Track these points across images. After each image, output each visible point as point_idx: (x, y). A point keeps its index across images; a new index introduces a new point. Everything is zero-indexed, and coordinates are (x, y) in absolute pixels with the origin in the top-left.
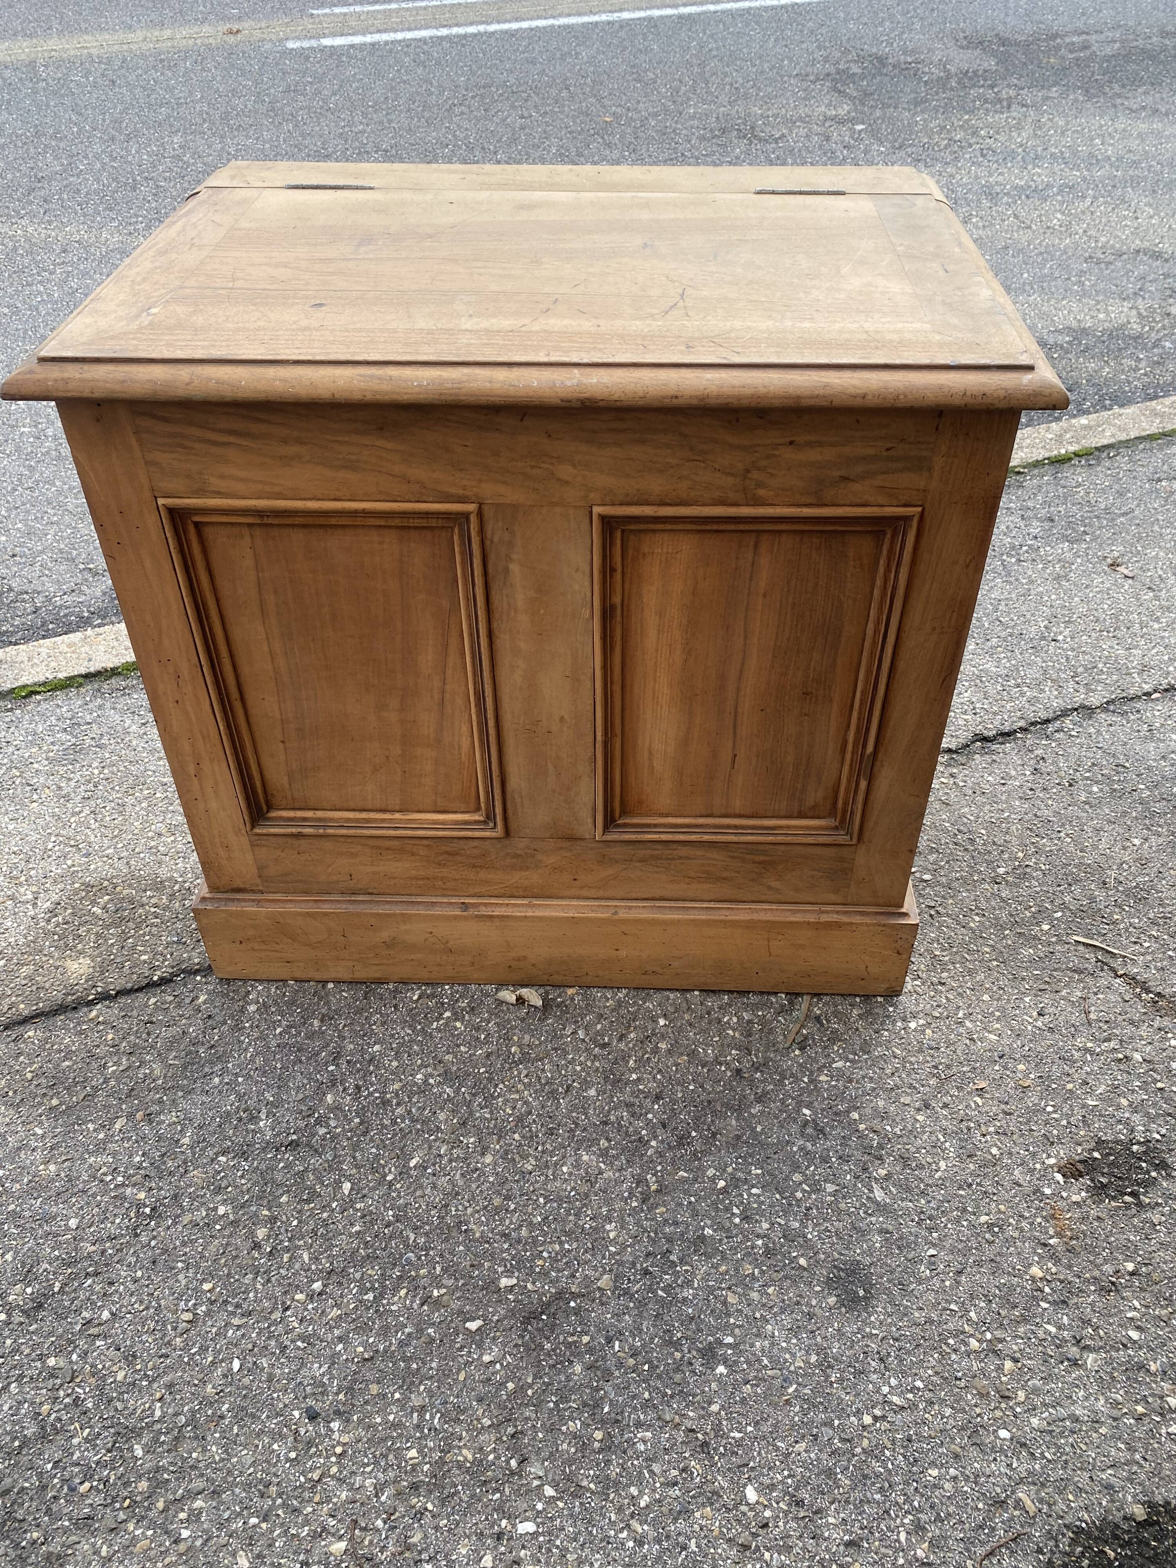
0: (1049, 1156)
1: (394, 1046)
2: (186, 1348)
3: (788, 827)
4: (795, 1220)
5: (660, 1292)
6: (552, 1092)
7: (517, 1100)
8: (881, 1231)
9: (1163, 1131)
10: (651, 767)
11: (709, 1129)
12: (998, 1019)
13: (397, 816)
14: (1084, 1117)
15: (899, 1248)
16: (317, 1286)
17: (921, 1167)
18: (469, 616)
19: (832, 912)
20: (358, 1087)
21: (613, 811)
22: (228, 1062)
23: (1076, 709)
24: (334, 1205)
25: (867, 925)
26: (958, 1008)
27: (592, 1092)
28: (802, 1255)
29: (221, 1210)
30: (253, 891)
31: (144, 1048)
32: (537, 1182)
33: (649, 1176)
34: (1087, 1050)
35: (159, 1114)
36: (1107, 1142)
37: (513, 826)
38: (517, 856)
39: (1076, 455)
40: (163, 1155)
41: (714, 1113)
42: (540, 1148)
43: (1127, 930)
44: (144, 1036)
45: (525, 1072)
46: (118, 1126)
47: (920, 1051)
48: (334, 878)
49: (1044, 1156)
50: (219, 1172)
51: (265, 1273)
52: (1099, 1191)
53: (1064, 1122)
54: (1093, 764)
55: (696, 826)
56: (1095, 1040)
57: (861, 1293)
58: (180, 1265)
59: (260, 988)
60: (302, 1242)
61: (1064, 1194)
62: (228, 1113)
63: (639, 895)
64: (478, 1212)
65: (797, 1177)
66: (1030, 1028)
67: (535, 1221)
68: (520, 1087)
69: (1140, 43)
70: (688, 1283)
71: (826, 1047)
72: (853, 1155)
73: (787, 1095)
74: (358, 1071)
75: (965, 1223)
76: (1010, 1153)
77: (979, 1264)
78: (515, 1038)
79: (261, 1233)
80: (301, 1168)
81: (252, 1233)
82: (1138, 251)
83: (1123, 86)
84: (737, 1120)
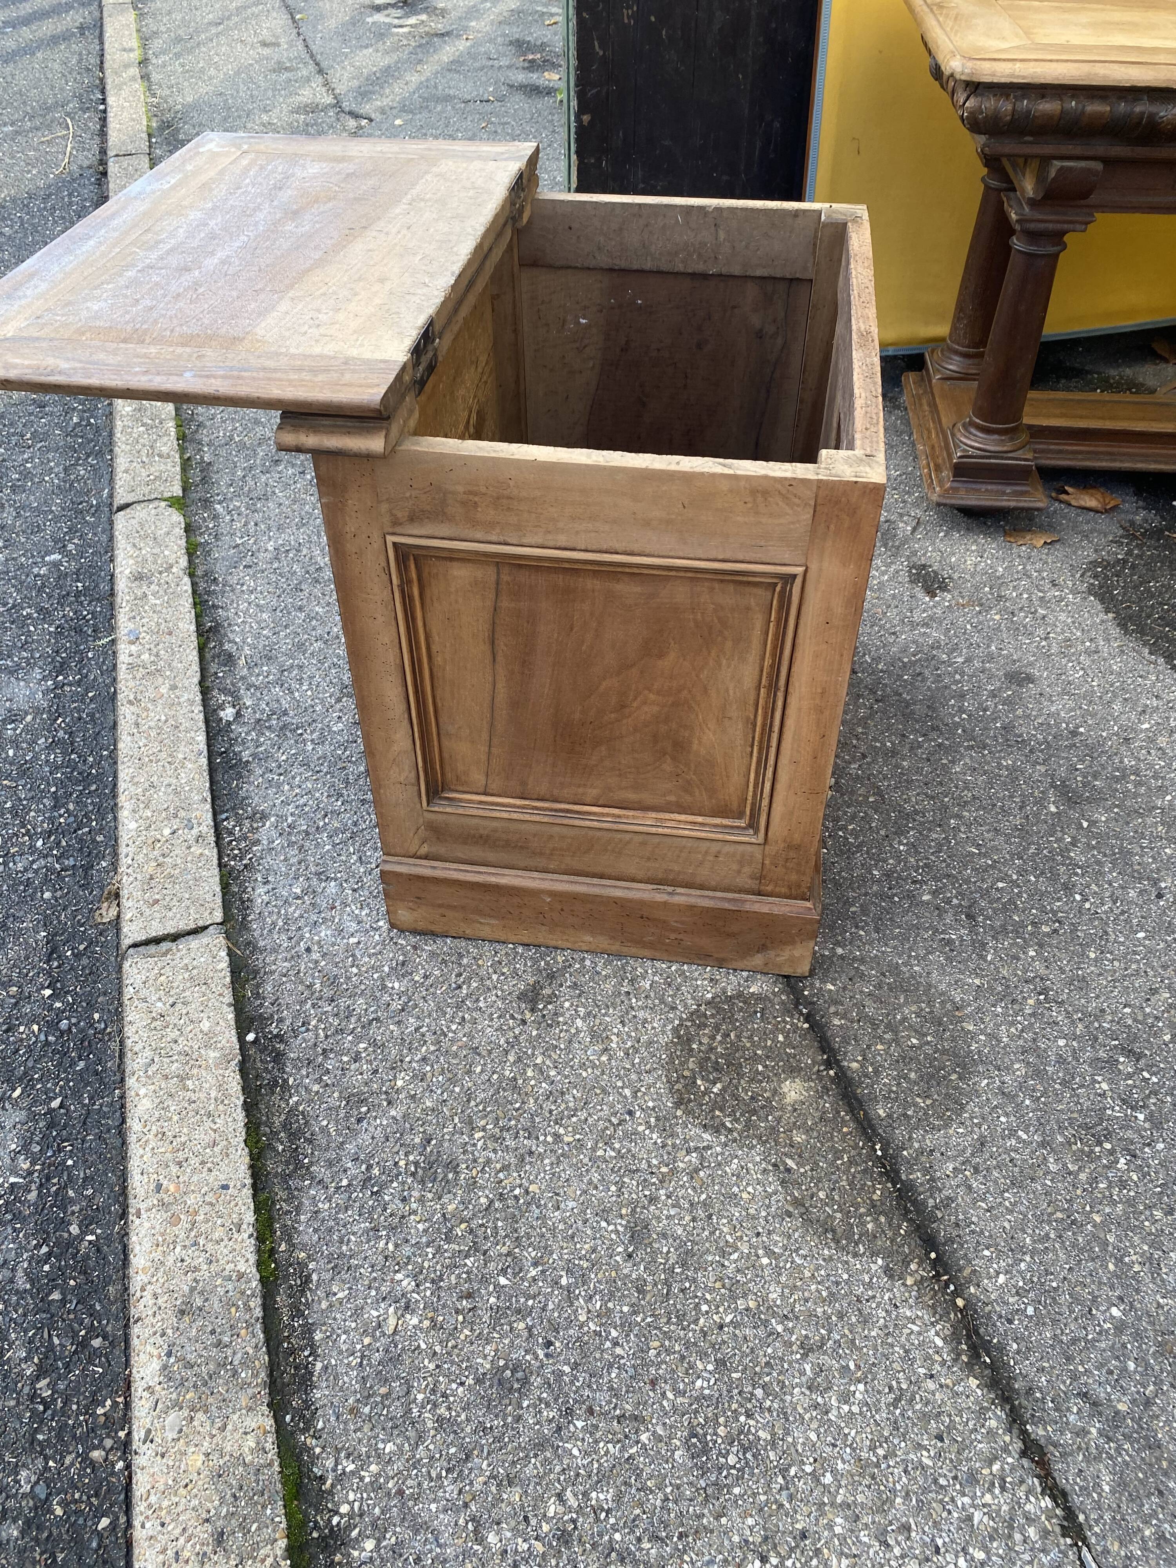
0: (924, 599)
5: (1042, 747)
8: (983, 663)
14: (896, 583)
15: (992, 659)
17: (938, 642)
20: (914, 882)
29: (1032, 954)
40: (993, 995)
46: (971, 1028)
52: (943, 589)
58: (1080, 973)
61: (947, 599)
75: (973, 634)
76: (924, 611)
77: (996, 634)
79: (1045, 929)
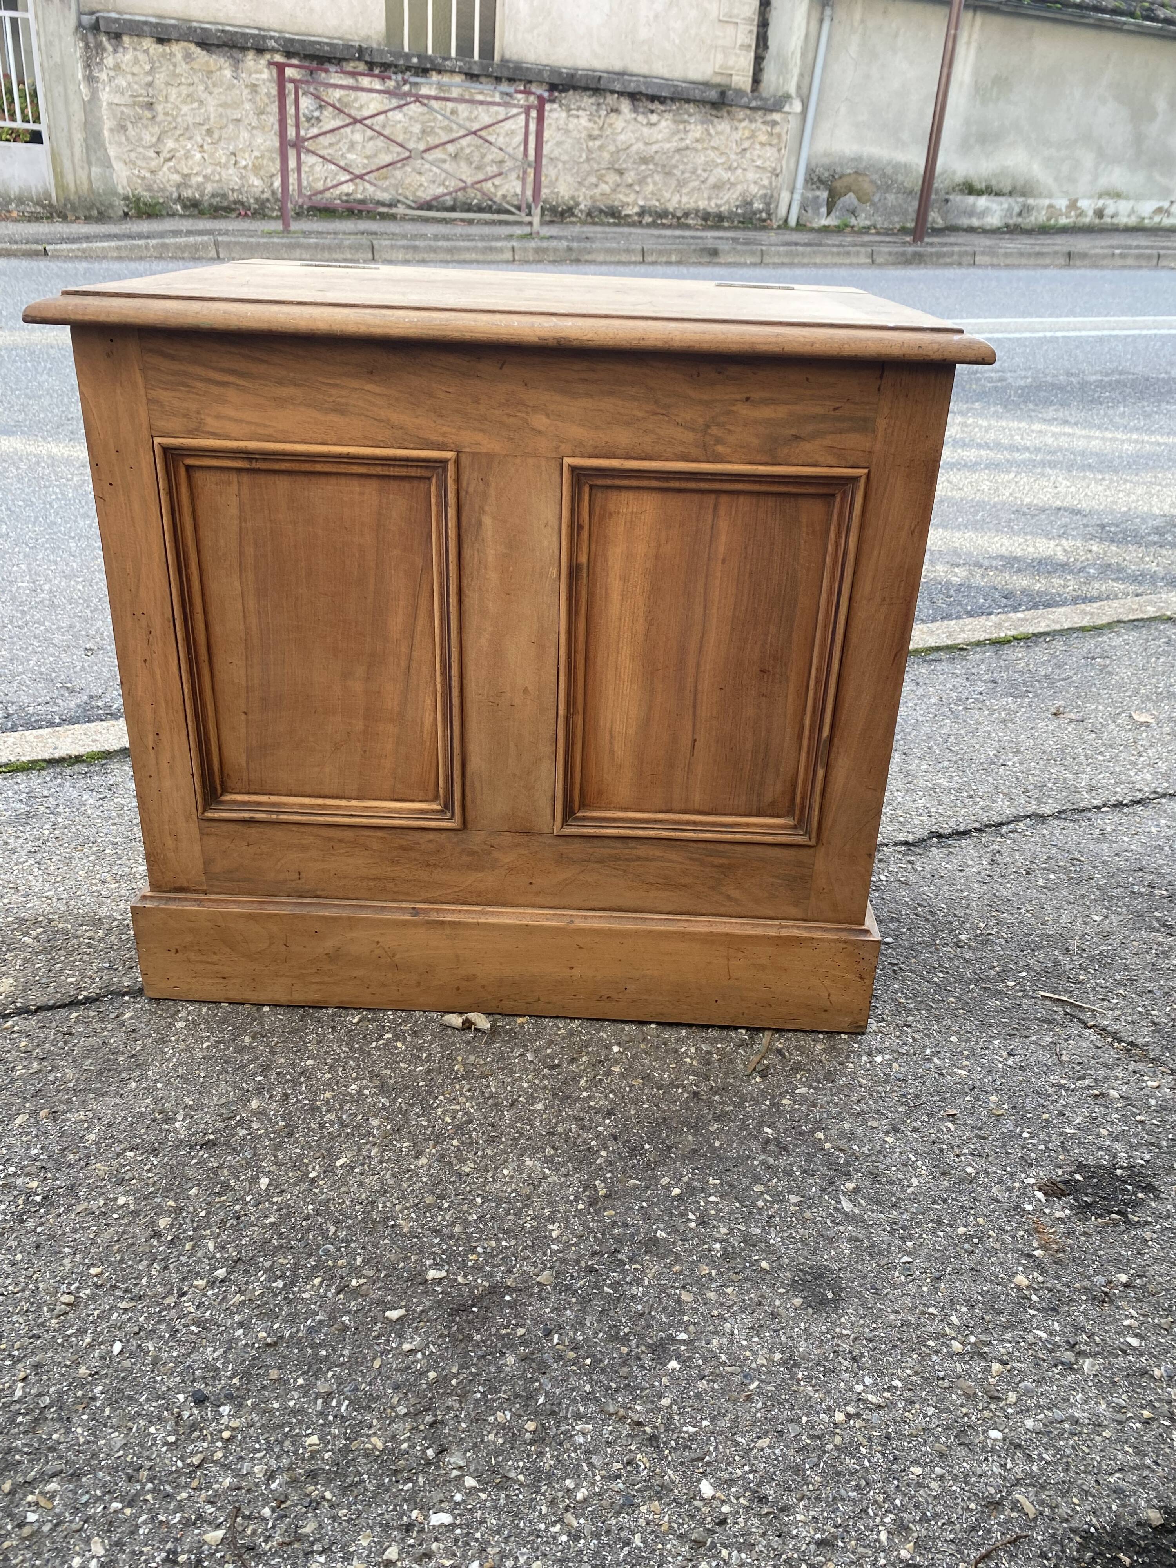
0: (1028, 1177)
1: (329, 1061)
2: (61, 1329)
3: (747, 825)
4: (756, 1226)
5: (606, 1289)
6: (496, 1105)
7: (458, 1111)
8: (850, 1240)
9: (1147, 1157)
10: (612, 752)
11: (663, 1143)
12: (967, 1057)
13: (354, 803)
14: (1062, 1142)
15: (870, 1255)
16: (221, 1273)
17: (891, 1182)
18: (440, 573)
19: (792, 926)
20: (286, 1096)
21: (572, 801)
22: (149, 1070)
23: (1029, 816)
24: (248, 1199)
25: (829, 941)
26: (925, 1047)
27: (539, 1106)
28: (764, 1259)
29: (121, 1201)
30: (195, 891)
31: (60, 1055)
32: (474, 1183)
33: (597, 1182)
34: (1061, 1086)
35: (65, 1112)
36: (1090, 1166)
37: (470, 816)
38: (473, 853)
39: (1015, 638)
40: (64, 1150)
41: (669, 1128)
42: (479, 1153)
43: (1093, 989)
44: (61, 1044)
45: (467, 1087)
46: (18, 1122)
47: (888, 1082)
48: (281, 877)
49: (1023, 1176)
50: (124, 1166)
51: (163, 1260)
52: (1084, 1210)
53: (1042, 1147)
54: (1049, 857)
55: (656, 821)
56: (1068, 1077)
57: (830, 1295)
58: (67, 1250)
59: (191, 1008)
60: (208, 1232)
61: (1047, 1211)
62: (142, 1114)
63: (596, 904)
64: (408, 1208)
65: (758, 1188)
66: (1000, 1065)
67: (470, 1218)
68: (462, 1099)
69: (1049, 379)
70: (638, 1281)
71: (788, 1076)
72: (818, 1170)
73: (747, 1116)
74: (288, 1081)
75: (941, 1234)
76: (987, 1173)
77: (958, 1272)
78: (460, 1058)
79: (163, 1222)
80: (216, 1165)
81: (153, 1223)
82: (1059, 509)
83: (1036, 405)
84: (694, 1135)
